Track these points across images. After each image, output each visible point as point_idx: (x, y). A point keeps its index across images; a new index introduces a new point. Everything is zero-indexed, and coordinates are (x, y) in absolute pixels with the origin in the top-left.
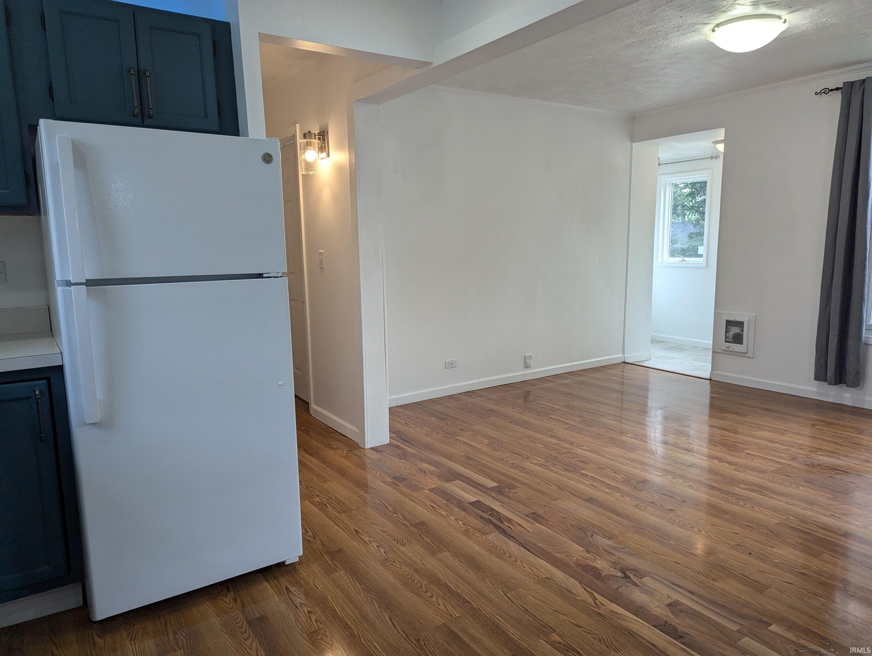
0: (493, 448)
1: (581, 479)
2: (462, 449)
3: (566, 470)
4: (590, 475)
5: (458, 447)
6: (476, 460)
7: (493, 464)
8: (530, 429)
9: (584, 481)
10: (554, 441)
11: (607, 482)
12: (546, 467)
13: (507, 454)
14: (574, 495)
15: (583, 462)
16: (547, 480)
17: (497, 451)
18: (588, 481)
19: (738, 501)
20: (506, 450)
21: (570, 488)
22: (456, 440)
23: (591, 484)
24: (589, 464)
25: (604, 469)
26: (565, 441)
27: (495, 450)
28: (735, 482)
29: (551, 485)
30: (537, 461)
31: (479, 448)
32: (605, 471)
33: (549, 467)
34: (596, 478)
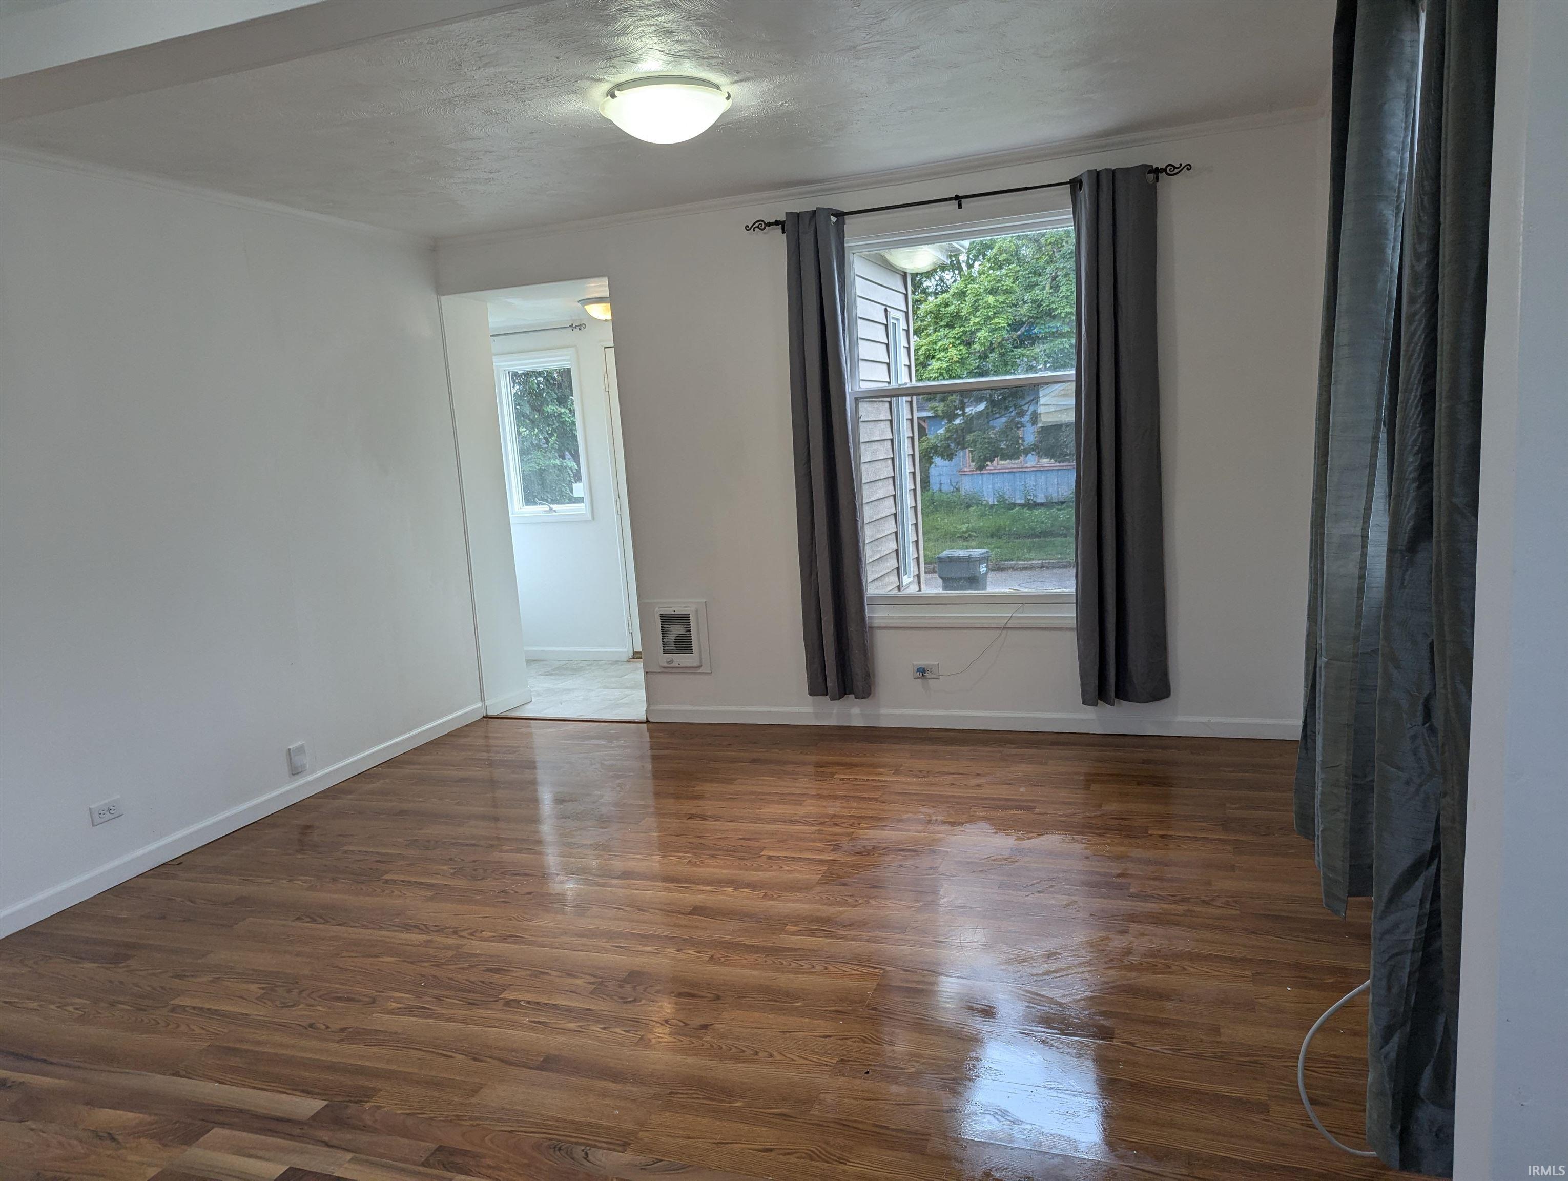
0: (278, 1003)
1: (509, 1017)
2: (198, 1031)
3: (470, 1004)
4: (523, 999)
5: (183, 1028)
6: (247, 1051)
7: (293, 1046)
8: (352, 924)
9: (516, 1018)
10: (415, 937)
11: (563, 1004)
12: (423, 1012)
13: (319, 1008)
14: (511, 1063)
15: (497, 971)
16: (435, 1047)
17: (292, 1006)
18: (526, 1015)
19: (799, 962)
20: (314, 996)
21: (497, 1048)
22: (173, 1010)
23: (535, 1022)
24: (509, 971)
25: (544, 973)
26: (440, 930)
27: (285, 1006)
28: (777, 924)
29: (451, 1057)
30: (397, 1002)
31: (243, 1014)
32: (548, 977)
33: (429, 1009)
34: (538, 1003)
